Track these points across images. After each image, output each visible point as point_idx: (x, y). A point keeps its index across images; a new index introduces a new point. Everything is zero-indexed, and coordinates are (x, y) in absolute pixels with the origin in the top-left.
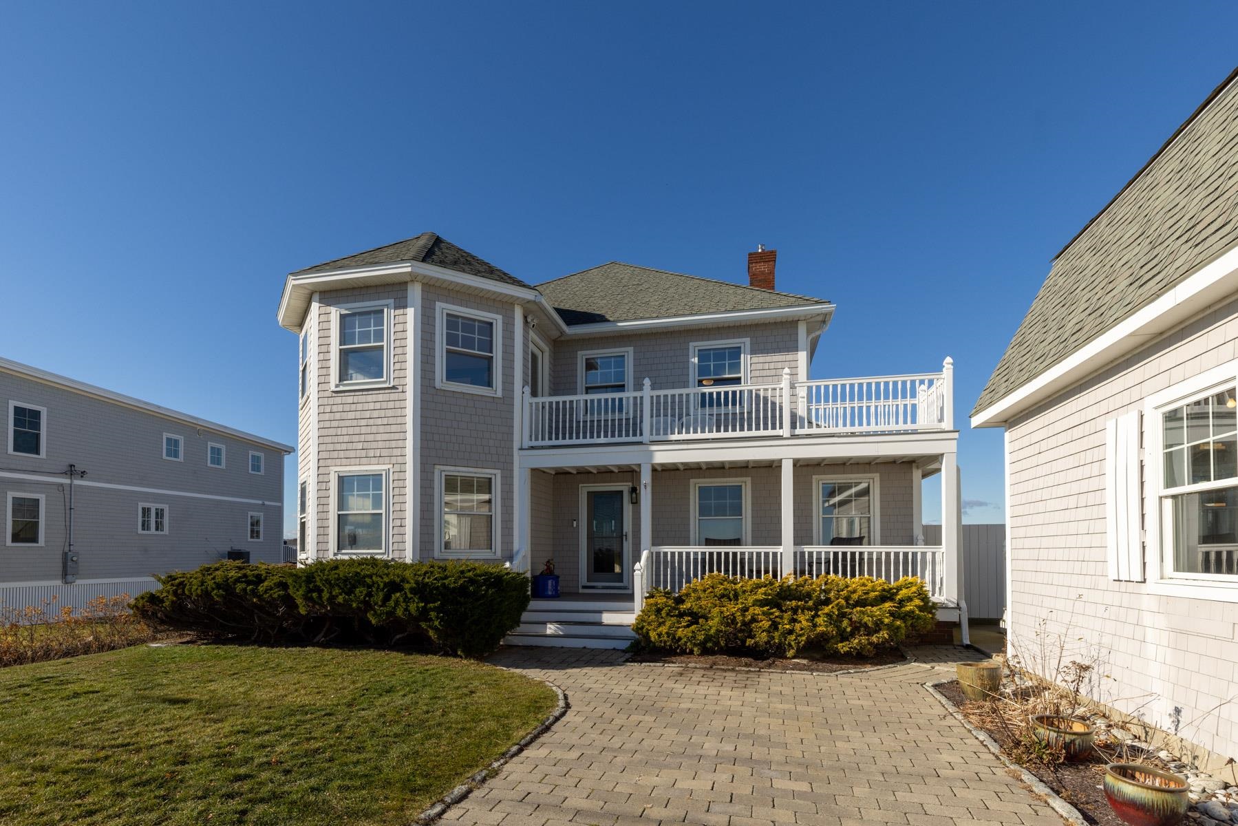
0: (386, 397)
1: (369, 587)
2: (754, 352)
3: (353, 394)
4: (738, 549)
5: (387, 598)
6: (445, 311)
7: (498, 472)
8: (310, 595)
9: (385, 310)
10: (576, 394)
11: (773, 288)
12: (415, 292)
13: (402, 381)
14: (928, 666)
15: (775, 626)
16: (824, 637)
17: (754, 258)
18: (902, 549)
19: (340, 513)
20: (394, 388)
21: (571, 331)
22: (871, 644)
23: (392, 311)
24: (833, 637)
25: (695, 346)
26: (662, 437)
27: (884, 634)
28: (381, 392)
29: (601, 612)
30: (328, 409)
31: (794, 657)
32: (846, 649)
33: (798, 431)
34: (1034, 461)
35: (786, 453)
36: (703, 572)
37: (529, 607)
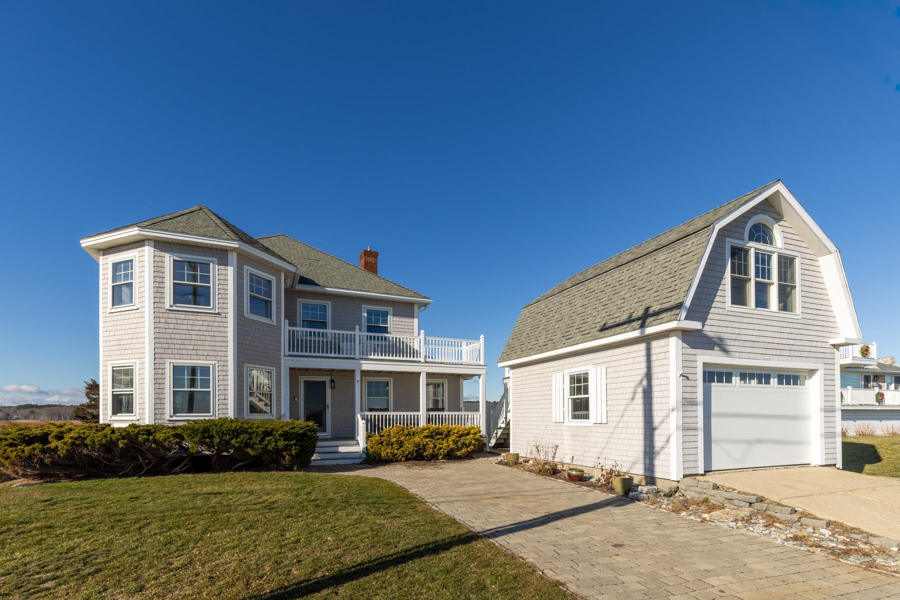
0: (212, 319)
1: (250, 434)
2: (394, 315)
3: (185, 313)
4: (388, 413)
5: (262, 440)
6: (249, 272)
7: (274, 368)
8: (203, 440)
9: (211, 264)
10: (296, 326)
11: (376, 272)
12: (233, 258)
13: (225, 311)
14: (486, 459)
15: (435, 446)
16: (452, 450)
17: (367, 254)
18: (457, 413)
19: (174, 389)
20: (218, 314)
21: (299, 287)
22: (467, 451)
23: (217, 266)
24: (455, 449)
25: (365, 307)
26: (365, 357)
27: (472, 447)
28: (208, 315)
29: (338, 446)
30: (163, 320)
31: (441, 459)
32: (460, 454)
33: (428, 360)
34: (524, 382)
35: (424, 369)
36: (393, 424)
37: (317, 445)
